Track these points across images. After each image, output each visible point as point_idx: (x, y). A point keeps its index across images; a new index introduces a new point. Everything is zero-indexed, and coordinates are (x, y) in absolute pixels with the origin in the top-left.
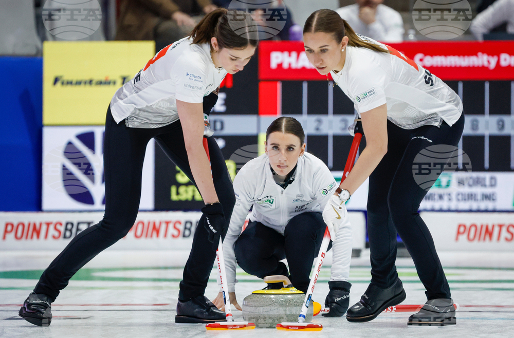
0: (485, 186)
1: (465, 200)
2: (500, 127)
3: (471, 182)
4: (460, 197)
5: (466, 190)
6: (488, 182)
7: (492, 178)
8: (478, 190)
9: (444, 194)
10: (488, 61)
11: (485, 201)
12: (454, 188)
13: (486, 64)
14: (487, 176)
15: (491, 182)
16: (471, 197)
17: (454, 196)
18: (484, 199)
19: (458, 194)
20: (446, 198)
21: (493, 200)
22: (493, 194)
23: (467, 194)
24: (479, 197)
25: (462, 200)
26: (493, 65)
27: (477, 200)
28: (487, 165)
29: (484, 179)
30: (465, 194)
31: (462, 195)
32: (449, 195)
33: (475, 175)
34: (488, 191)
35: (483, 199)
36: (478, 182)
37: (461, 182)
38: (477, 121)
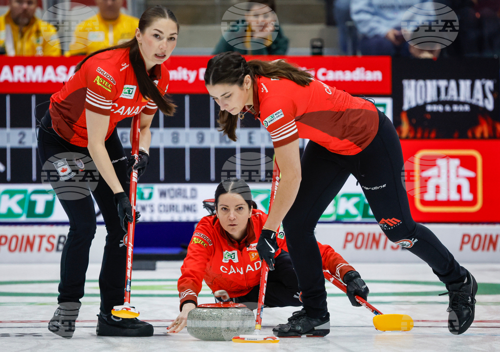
0: (185, 197)
1: (167, 211)
2: (200, 139)
3: (172, 193)
4: (162, 208)
5: (167, 201)
6: (188, 194)
7: (193, 190)
8: (180, 202)
9: (146, 205)
10: (188, 75)
11: (186, 212)
12: (156, 200)
13: (185, 78)
14: (188, 187)
15: (191, 193)
16: (173, 208)
17: (156, 208)
18: (186, 210)
19: (161, 206)
20: (148, 209)
21: (195, 211)
22: (194, 205)
23: (169, 205)
24: (180, 208)
25: (164, 211)
26: (192, 79)
27: (179, 211)
28: (188, 176)
29: (185, 190)
30: (167, 205)
31: (164, 206)
32: (152, 206)
33: (176, 186)
34: (189, 202)
35: (184, 211)
36: (179, 193)
37: (163, 194)
38: (177, 134)
